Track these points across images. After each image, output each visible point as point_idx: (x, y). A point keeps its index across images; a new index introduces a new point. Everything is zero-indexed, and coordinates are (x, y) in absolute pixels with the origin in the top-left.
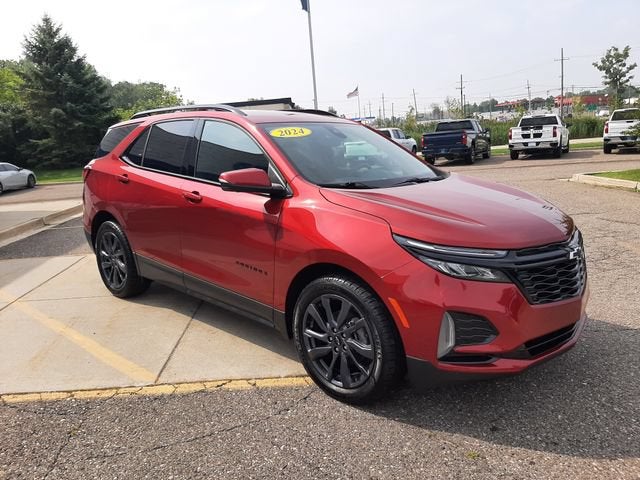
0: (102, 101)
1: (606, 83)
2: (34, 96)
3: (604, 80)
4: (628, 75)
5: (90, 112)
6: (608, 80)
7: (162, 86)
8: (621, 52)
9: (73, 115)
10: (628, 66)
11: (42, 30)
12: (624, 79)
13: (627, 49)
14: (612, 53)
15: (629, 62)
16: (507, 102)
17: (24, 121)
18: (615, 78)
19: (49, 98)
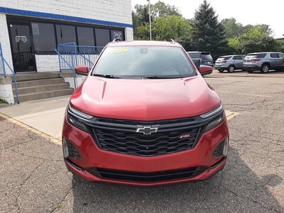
0: (222, 35)
2: (194, 33)
5: (215, 39)
7: (267, 26)
9: (207, 41)
11: (203, 6)
17: (189, 44)
19: (199, 34)
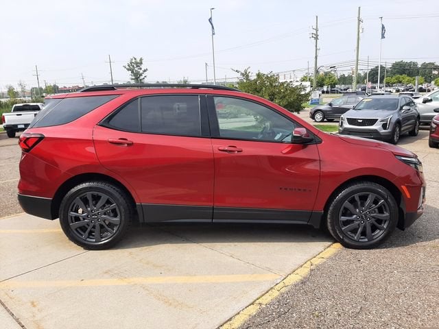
1: (132, 79)
3: (131, 77)
4: (144, 75)
6: (133, 77)
8: (138, 61)
10: (143, 69)
12: (142, 77)
13: (141, 60)
14: (134, 61)
15: (143, 67)
16: (65, 87)
18: (137, 76)
